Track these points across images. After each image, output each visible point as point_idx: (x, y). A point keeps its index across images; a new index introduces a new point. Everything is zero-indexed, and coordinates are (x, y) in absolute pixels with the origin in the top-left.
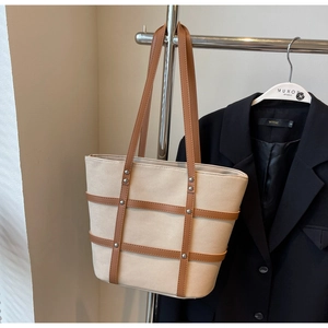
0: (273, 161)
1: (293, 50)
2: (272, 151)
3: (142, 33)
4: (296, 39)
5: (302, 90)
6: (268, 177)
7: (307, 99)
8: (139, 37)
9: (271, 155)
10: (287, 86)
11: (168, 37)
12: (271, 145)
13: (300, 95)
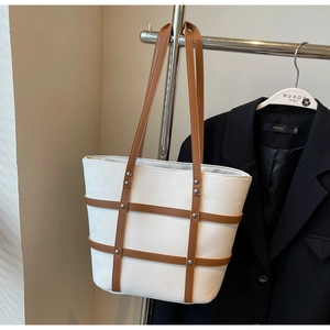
0: (277, 167)
1: (300, 54)
2: (276, 157)
3: (147, 32)
4: (303, 44)
5: (308, 96)
6: (271, 183)
7: (313, 106)
8: (143, 35)
9: (274, 162)
10: (292, 91)
11: (174, 38)
12: (275, 151)
13: (306, 101)
